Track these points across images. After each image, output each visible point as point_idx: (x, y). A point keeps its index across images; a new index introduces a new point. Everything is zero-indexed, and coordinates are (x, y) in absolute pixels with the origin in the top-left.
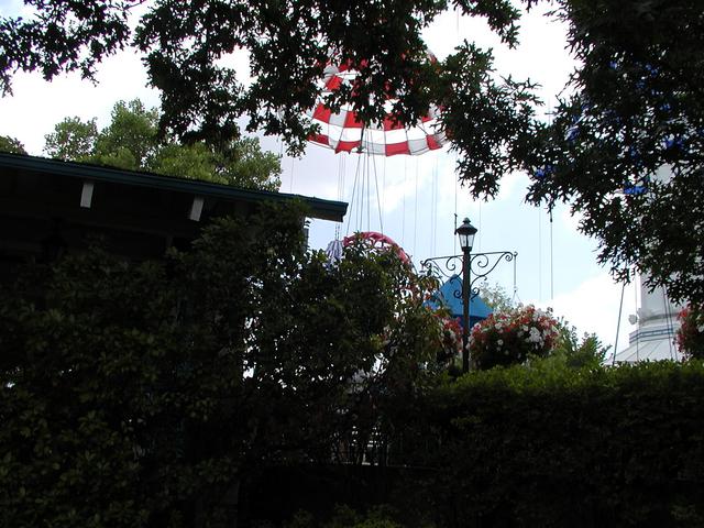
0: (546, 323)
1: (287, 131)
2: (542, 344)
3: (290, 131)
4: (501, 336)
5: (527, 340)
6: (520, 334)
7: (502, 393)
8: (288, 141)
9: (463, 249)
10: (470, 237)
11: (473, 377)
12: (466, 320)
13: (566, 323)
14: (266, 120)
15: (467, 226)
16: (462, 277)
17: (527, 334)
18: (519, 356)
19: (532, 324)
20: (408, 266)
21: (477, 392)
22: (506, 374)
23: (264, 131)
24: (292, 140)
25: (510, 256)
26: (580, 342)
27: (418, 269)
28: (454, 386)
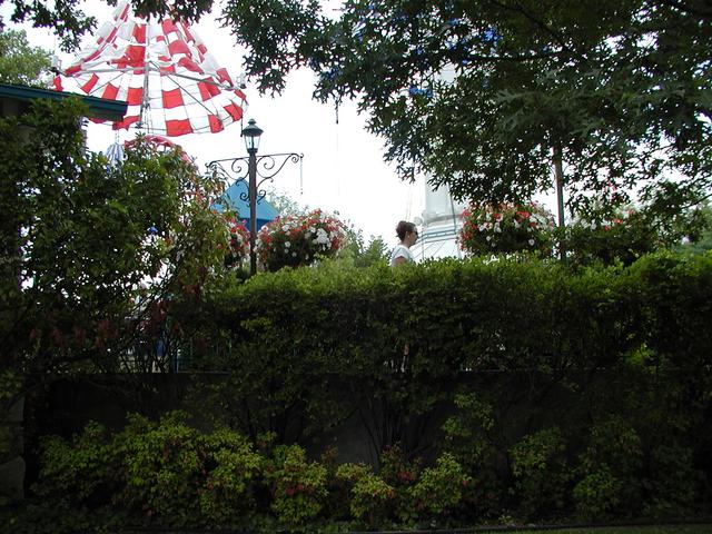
0: (333, 224)
1: (59, 23)
2: (329, 245)
3: (63, 23)
4: (288, 239)
5: (314, 242)
6: (307, 236)
7: (291, 295)
8: (61, 35)
9: (249, 150)
10: (256, 138)
11: (262, 279)
12: (253, 223)
13: (353, 226)
14: (34, 10)
15: (252, 127)
16: (247, 179)
17: (314, 236)
18: (307, 258)
19: (319, 225)
20: (192, 169)
21: (266, 295)
22: (295, 274)
23: (33, 22)
24: (66, 34)
25: (296, 157)
26: (367, 245)
27: (202, 171)
28: (242, 289)
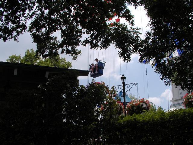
0: (147, 102)
1: (72, 53)
2: (147, 108)
3: (73, 53)
4: (135, 106)
5: (142, 107)
6: (140, 105)
7: (136, 122)
8: (73, 56)
9: (123, 83)
10: (124, 80)
12: (125, 103)
13: (153, 104)
14: (66, 50)
15: (123, 76)
16: (123, 91)
17: (142, 105)
18: (141, 112)
19: (143, 102)
20: (107, 88)
22: (137, 116)
23: (66, 53)
24: (74, 55)
25: (136, 84)
26: (157, 109)
27: (110, 89)
